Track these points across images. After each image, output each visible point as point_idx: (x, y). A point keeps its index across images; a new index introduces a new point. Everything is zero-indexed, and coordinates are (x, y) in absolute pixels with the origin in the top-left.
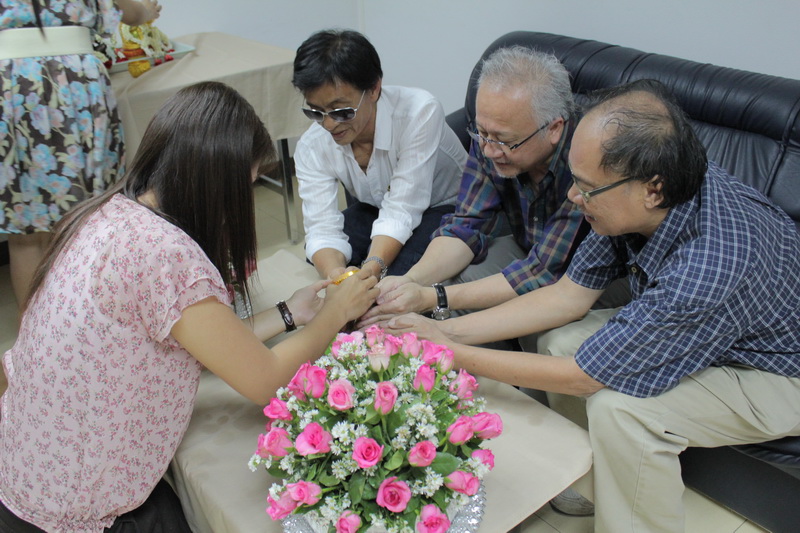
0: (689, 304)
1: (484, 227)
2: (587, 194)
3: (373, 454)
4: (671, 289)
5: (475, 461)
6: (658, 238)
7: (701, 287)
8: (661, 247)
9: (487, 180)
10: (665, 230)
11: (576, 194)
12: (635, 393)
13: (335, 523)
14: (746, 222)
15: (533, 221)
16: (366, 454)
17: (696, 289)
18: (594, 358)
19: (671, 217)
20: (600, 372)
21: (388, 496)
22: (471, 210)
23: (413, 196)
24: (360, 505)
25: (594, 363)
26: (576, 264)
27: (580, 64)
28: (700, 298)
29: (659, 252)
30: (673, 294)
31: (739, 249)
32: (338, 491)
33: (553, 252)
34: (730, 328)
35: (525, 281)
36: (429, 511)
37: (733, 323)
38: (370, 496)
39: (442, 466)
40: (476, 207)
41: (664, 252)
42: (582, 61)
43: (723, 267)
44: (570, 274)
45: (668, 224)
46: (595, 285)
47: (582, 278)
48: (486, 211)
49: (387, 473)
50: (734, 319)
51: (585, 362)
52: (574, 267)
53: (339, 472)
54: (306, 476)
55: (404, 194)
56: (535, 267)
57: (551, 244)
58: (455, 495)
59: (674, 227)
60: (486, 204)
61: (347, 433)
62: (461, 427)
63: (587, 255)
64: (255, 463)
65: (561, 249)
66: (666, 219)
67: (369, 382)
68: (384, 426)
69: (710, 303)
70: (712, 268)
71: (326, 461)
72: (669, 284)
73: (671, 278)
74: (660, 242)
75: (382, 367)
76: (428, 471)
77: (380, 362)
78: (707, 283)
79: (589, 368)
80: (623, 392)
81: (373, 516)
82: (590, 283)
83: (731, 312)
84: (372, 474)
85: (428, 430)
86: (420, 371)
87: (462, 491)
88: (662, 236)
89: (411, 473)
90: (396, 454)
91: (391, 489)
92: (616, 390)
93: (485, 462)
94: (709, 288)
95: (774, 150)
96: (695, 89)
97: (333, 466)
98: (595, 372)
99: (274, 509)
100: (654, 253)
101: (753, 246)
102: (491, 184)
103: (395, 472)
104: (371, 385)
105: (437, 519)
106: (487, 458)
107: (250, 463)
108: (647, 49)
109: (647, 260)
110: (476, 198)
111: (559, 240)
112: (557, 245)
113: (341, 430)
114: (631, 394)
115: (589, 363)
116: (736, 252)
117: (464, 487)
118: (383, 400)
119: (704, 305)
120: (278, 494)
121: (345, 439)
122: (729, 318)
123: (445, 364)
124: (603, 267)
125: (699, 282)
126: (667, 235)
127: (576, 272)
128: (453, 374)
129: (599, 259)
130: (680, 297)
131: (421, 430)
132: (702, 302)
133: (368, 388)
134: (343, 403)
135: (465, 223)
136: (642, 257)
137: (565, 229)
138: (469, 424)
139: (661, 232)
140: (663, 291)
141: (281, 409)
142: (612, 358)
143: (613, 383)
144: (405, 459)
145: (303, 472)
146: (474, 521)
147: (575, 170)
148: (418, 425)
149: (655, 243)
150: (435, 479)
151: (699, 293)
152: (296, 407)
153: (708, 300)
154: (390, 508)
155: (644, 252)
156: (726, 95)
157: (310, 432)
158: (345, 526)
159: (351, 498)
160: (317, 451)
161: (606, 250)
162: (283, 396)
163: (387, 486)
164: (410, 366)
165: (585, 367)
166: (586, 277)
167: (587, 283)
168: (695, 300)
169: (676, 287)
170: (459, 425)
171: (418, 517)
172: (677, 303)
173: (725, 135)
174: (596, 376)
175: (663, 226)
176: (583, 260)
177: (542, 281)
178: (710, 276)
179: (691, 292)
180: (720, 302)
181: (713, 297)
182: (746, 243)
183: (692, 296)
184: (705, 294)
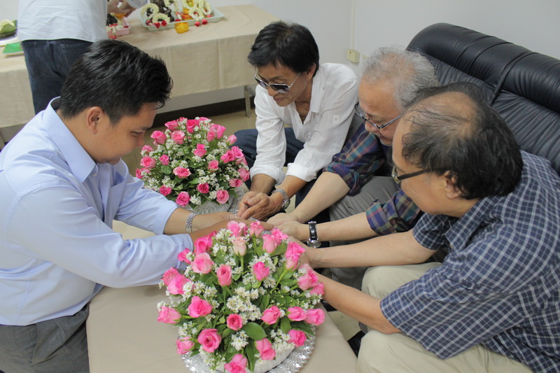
0: (479, 283)
1: (361, 169)
4: (468, 264)
6: (467, 219)
7: (495, 271)
8: (469, 227)
10: (475, 214)
19: (482, 203)
27: (477, 54)
29: (466, 231)
31: (543, 248)
34: (520, 318)
36: (237, 358)
37: (524, 314)
41: (470, 232)
42: (479, 52)
43: (520, 259)
45: (478, 210)
48: (365, 156)
59: (483, 213)
60: (366, 150)
66: (477, 204)
70: (510, 257)
74: (468, 223)
77: (238, 250)
78: (501, 270)
83: (524, 305)
88: (471, 218)
94: (501, 274)
100: (462, 231)
109: (454, 235)
116: (538, 249)
122: (520, 309)
123: (289, 264)
125: (494, 266)
126: (475, 218)
130: (473, 274)
136: (450, 232)
139: (470, 215)
140: (461, 264)
149: (464, 223)
151: (491, 276)
155: (453, 228)
165: (390, 319)
168: (486, 281)
169: (472, 264)
172: (469, 278)
175: (473, 210)
178: (505, 263)
179: (484, 272)
180: (507, 289)
181: (503, 283)
182: (551, 245)
183: (485, 277)
184: (497, 280)
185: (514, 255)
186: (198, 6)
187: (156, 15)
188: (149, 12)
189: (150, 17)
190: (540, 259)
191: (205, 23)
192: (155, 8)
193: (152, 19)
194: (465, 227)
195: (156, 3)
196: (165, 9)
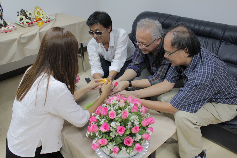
0: (198, 84)
1: (140, 67)
2: (169, 55)
3: (123, 130)
4: (194, 81)
5: (148, 131)
6: (190, 66)
7: (201, 79)
8: (191, 69)
9: (141, 54)
10: (191, 64)
11: (166, 56)
12: (186, 110)
13: (112, 150)
14: (213, 62)
15: (153, 65)
16: (121, 130)
17: (200, 80)
18: (175, 102)
19: (193, 61)
20: (176, 105)
21: (127, 142)
22: (137, 63)
23: (120, 58)
24: (118, 144)
25: (175, 103)
26: (168, 76)
27: (164, 20)
28: (201, 82)
29: (190, 70)
30: (194, 82)
31: (211, 69)
32: (112, 141)
33: (161, 74)
35: (154, 81)
36: (137, 145)
37: (210, 89)
38: (121, 142)
39: (140, 133)
40: (138, 62)
41: (192, 70)
42: (164, 19)
43: (207, 74)
44: (166, 79)
45: (192, 62)
46: (173, 82)
47: (170, 80)
48: (141, 63)
49: (126, 135)
50: (211, 88)
51: (172, 103)
52: (167, 77)
53: (112, 135)
54: (102, 137)
55: (118, 58)
56: (156, 77)
57: (161, 71)
58: (144, 140)
59: (194, 63)
60: (141, 61)
61: (115, 125)
62: (145, 122)
63: (170, 73)
64: (88, 134)
65: (163, 72)
66: (191, 61)
67: (119, 110)
68: (124, 123)
69: (204, 84)
70: (204, 74)
71: (108, 133)
72: (193, 79)
73: (193, 78)
74: (190, 68)
75: (123, 106)
76: (137, 134)
77: (122, 104)
78: (203, 78)
79: (174, 104)
80: (183, 110)
81: (122, 147)
82: (172, 81)
83: (210, 86)
84: (122, 136)
85: (136, 123)
86: (133, 107)
87: (146, 139)
88: (191, 66)
89: (132, 135)
90: (128, 130)
91: (128, 140)
92: (181, 110)
93: (151, 131)
94: (204, 80)
95: (218, 43)
96: (196, 27)
97: (110, 134)
98: (175, 105)
99: (94, 147)
100: (189, 71)
101: (215, 68)
102: (142, 55)
103: (127, 135)
104: (120, 111)
105: (140, 147)
106: (151, 130)
107: (87, 134)
108: (182, 16)
109: (187, 73)
110: (138, 59)
111: (163, 70)
112: (162, 72)
113: (113, 124)
114: (185, 111)
115: (173, 103)
116: (210, 70)
117: (147, 138)
118: (124, 115)
119: (202, 84)
120: (95, 142)
121: (115, 127)
122: (209, 88)
123: (139, 104)
124: (175, 76)
125: (201, 78)
126: (192, 65)
127: (168, 78)
128: (141, 107)
129: (174, 74)
130: (196, 82)
131: (135, 123)
132: (202, 83)
133: (119, 112)
134: (113, 117)
135: (135, 66)
136: (185, 72)
137: (164, 67)
138: (147, 121)
139: (190, 65)
140: (192, 81)
141: (94, 119)
142: (179, 101)
143: (180, 108)
144: (131, 131)
145: (102, 136)
146: (148, 147)
147: (165, 49)
148: (134, 122)
149: (189, 68)
150: (139, 136)
151: (201, 81)
152: (99, 118)
153: (203, 83)
154: (127, 145)
155: (186, 71)
156: (204, 28)
157: (104, 125)
158: (115, 150)
159: (116, 143)
160: (106, 130)
161: (175, 71)
162: (94, 115)
163: (126, 139)
164: (130, 106)
165: (172, 104)
166: (171, 80)
167: (171, 81)
168: (200, 83)
169: (195, 80)
170: (145, 121)
171: (134, 147)
172: (195, 84)
173: (204, 39)
174: (175, 107)
175: (191, 63)
176: (169, 75)
177: (158, 82)
178: (203, 76)
179: (199, 81)
180: (207, 83)
181: (205, 82)
182: (213, 67)
183: (199, 82)
184: (203, 81)
185: (205, 73)
186: (43, 14)
187: (25, 20)
188: (21, 19)
189: (22, 22)
190: (212, 72)
191: (49, 21)
192: (24, 17)
193: (23, 22)
194: (190, 69)
195: (24, 15)
196: (28, 18)
